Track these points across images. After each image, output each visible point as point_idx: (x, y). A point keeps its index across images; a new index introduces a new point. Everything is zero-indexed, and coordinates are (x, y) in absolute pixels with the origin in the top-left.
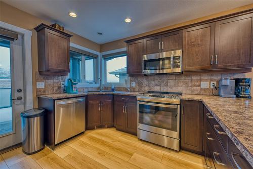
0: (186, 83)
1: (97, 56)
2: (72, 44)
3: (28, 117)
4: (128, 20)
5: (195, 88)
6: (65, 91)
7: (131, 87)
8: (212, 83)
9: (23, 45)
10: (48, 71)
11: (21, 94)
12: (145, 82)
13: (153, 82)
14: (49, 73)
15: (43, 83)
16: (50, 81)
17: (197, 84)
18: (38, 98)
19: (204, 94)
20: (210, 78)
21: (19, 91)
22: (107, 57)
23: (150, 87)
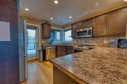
0: (97, 41)
1: (61, 30)
2: (52, 28)
3: (40, 51)
4: (71, 17)
5: (101, 43)
6: (50, 44)
7: (74, 43)
8: (109, 41)
9: (38, 30)
10: (45, 37)
11: (38, 45)
12: (79, 41)
13: (83, 41)
14: (45, 38)
15: (43, 41)
16: (45, 41)
17: (102, 41)
18: (42, 46)
19: (105, 46)
20: (108, 39)
21: (37, 44)
22: (65, 31)
23: (81, 43)
